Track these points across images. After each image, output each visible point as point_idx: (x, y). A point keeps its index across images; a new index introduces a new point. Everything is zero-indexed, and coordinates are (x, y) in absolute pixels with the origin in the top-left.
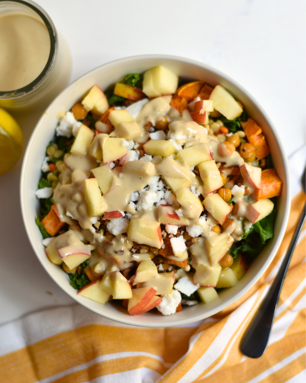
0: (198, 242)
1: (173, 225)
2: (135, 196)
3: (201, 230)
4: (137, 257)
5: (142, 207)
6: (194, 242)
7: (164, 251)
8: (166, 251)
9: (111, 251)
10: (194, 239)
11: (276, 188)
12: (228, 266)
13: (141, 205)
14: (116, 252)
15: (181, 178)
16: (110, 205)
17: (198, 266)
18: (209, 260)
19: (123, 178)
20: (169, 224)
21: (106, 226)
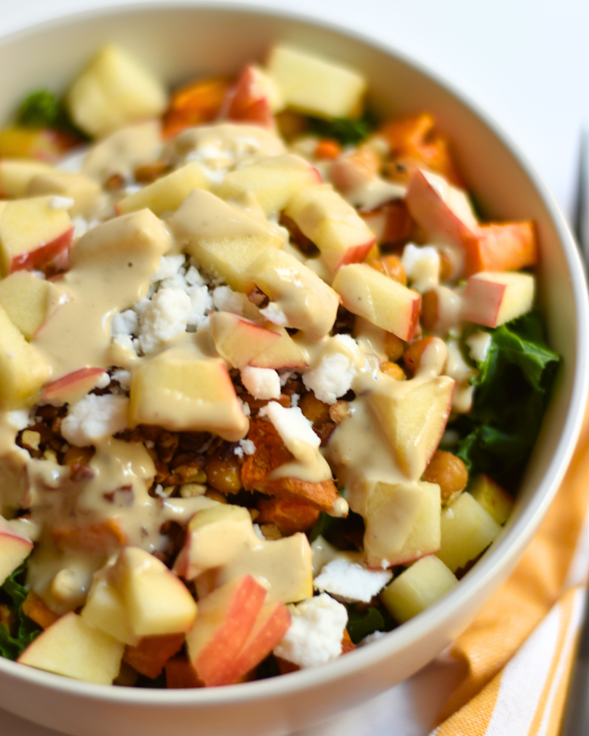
0: (350, 416)
1: (262, 367)
2: (125, 319)
3: (348, 370)
4: (177, 509)
5: (156, 333)
6: (338, 415)
7: (254, 463)
8: (262, 460)
9: (91, 499)
10: (337, 409)
11: (522, 239)
12: (456, 490)
13: (152, 329)
14: (109, 497)
15: (250, 236)
16: (58, 360)
17: (371, 493)
18: (400, 464)
19: (77, 282)
20: (250, 364)
21: (59, 432)
